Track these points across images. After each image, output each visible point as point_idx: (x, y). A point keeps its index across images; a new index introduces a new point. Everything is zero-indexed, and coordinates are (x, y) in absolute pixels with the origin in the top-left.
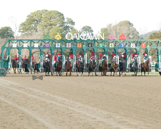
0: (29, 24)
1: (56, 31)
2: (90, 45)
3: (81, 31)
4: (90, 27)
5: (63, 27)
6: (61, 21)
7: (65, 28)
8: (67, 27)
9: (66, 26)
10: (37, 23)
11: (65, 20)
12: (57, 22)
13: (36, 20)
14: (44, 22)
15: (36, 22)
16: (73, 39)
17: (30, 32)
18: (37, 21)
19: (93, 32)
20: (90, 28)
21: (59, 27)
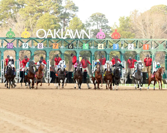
0: (5, 10)
1: (47, 21)
2: (70, 46)
3: (88, 20)
4: (103, 15)
5: (59, 15)
6: (55, 5)
7: (63, 16)
8: (66, 15)
9: (65, 13)
10: (17, 8)
11: (62, 2)
12: (49, 7)
13: (16, 3)
14: (30, 5)
15: (16, 6)
16: (46, 38)
17: (6, 22)
18: (19, 5)
19: (107, 22)
20: (103, 17)
21: (53, 14)
